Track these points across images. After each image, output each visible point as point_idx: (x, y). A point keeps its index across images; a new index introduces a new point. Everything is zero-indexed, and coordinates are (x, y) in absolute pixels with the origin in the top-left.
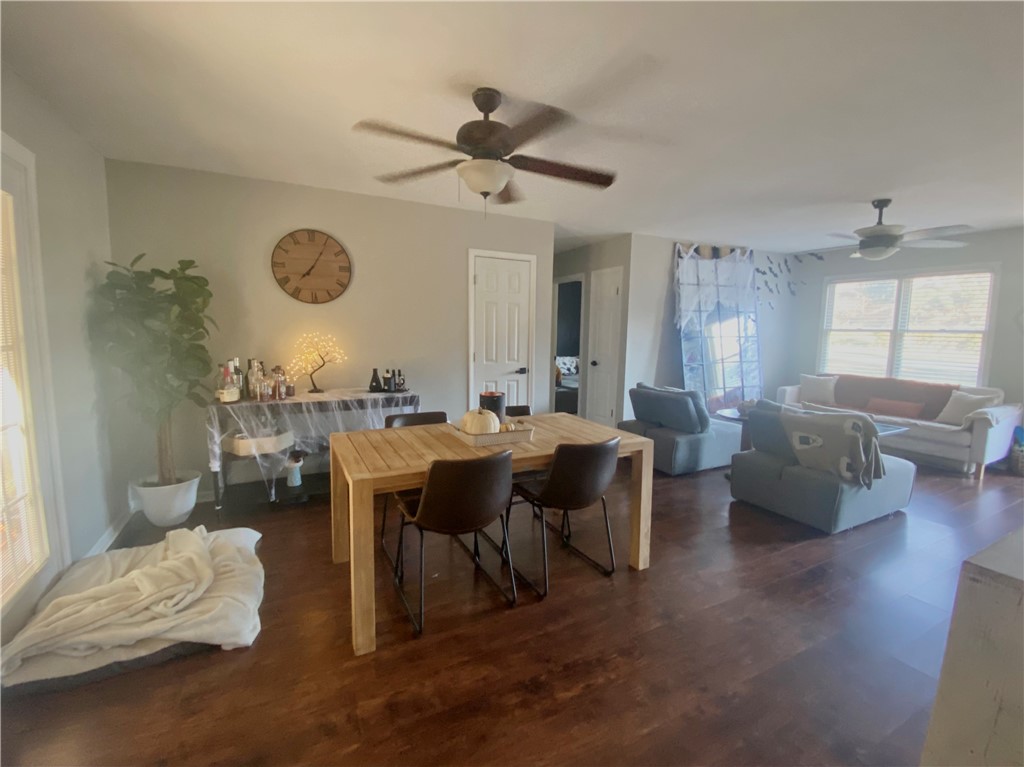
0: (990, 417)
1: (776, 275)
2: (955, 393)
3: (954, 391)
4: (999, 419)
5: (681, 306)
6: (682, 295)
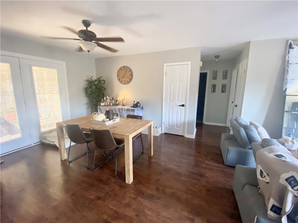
5: (287, 77)
6: (289, 71)
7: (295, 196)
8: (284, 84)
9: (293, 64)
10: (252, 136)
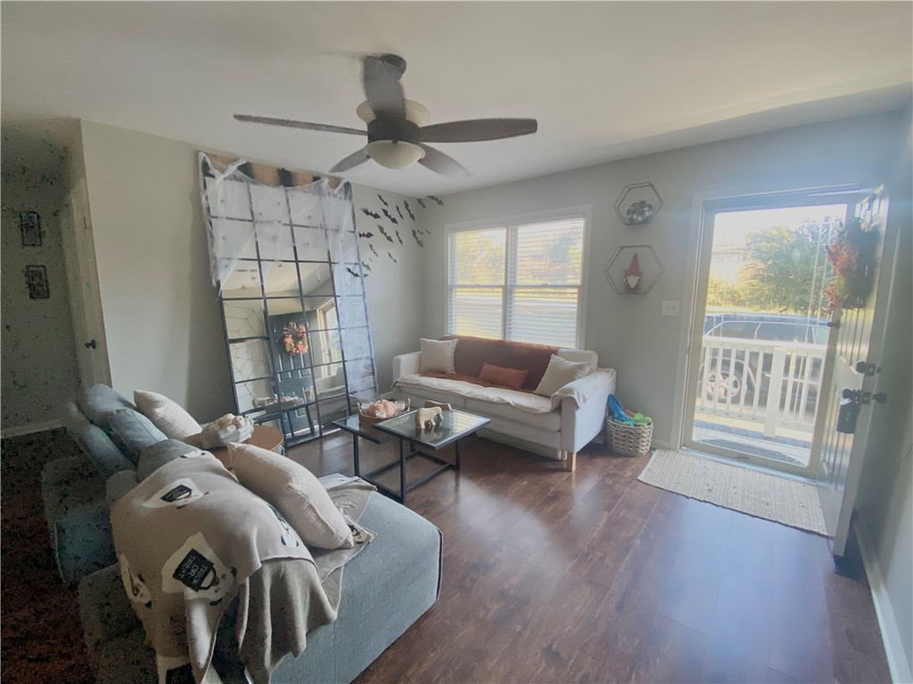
0: (575, 397)
1: (394, 221)
2: (554, 359)
3: (553, 355)
4: (587, 396)
5: (214, 251)
6: (215, 235)
7: (213, 603)
8: (211, 269)
9: (221, 218)
10: (138, 442)
